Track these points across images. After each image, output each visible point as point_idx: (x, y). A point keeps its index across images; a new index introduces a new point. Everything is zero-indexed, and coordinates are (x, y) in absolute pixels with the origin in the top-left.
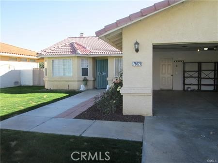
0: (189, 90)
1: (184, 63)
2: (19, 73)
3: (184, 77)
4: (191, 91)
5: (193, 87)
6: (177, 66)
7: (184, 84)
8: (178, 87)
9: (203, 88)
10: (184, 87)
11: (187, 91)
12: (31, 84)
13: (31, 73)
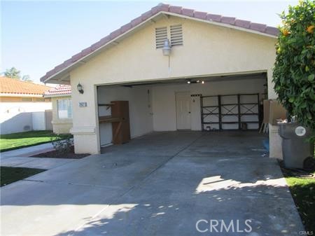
0: (208, 129)
1: (202, 97)
2: (31, 115)
3: (202, 114)
4: (210, 131)
5: (213, 127)
6: (194, 101)
7: (203, 123)
8: (197, 126)
9: (225, 127)
10: (203, 126)
11: (206, 131)
12: (44, 129)
13: (43, 116)
